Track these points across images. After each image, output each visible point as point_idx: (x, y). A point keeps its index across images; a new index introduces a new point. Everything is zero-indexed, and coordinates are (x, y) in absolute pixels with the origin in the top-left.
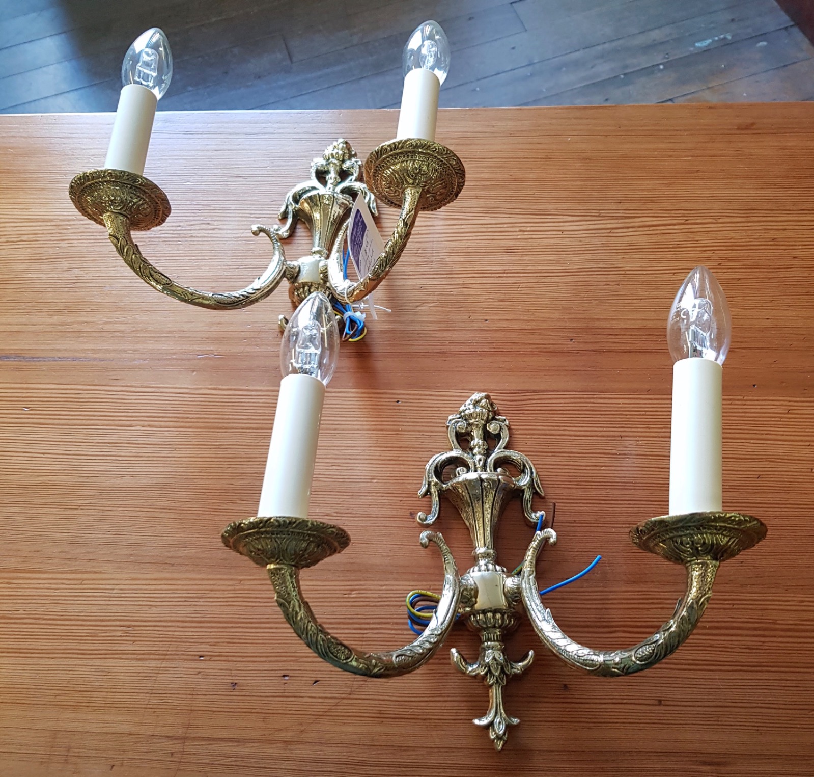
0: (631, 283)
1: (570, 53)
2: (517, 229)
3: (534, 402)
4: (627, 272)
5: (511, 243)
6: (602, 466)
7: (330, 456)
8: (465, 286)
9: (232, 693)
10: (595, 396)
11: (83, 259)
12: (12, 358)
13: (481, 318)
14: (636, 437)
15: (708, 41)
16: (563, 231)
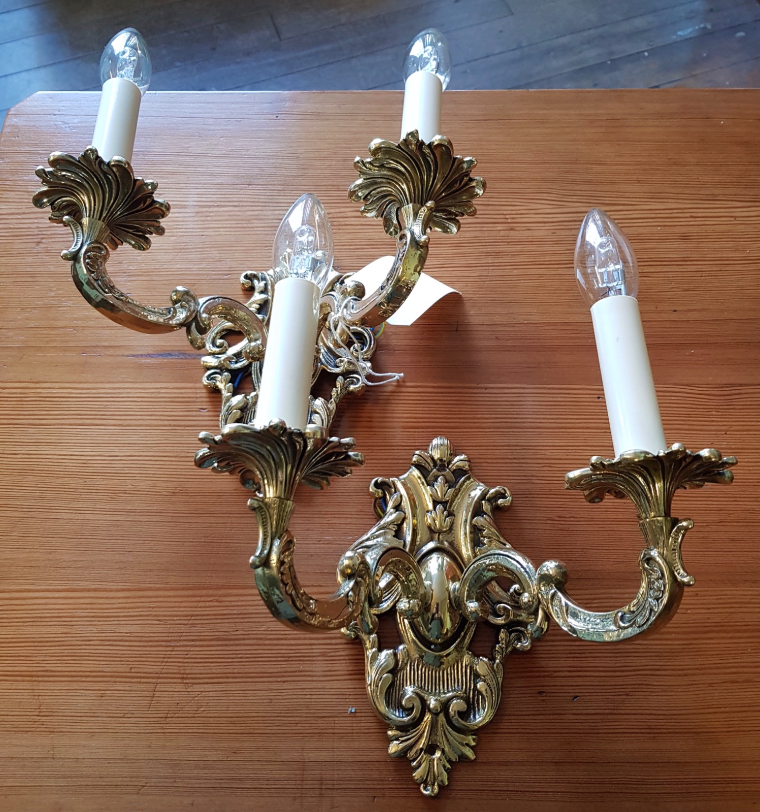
1: (558, 37)
2: (688, 215)
5: (684, 230)
11: (233, 248)
12: (175, 355)
15: (690, 30)
16: (735, 217)
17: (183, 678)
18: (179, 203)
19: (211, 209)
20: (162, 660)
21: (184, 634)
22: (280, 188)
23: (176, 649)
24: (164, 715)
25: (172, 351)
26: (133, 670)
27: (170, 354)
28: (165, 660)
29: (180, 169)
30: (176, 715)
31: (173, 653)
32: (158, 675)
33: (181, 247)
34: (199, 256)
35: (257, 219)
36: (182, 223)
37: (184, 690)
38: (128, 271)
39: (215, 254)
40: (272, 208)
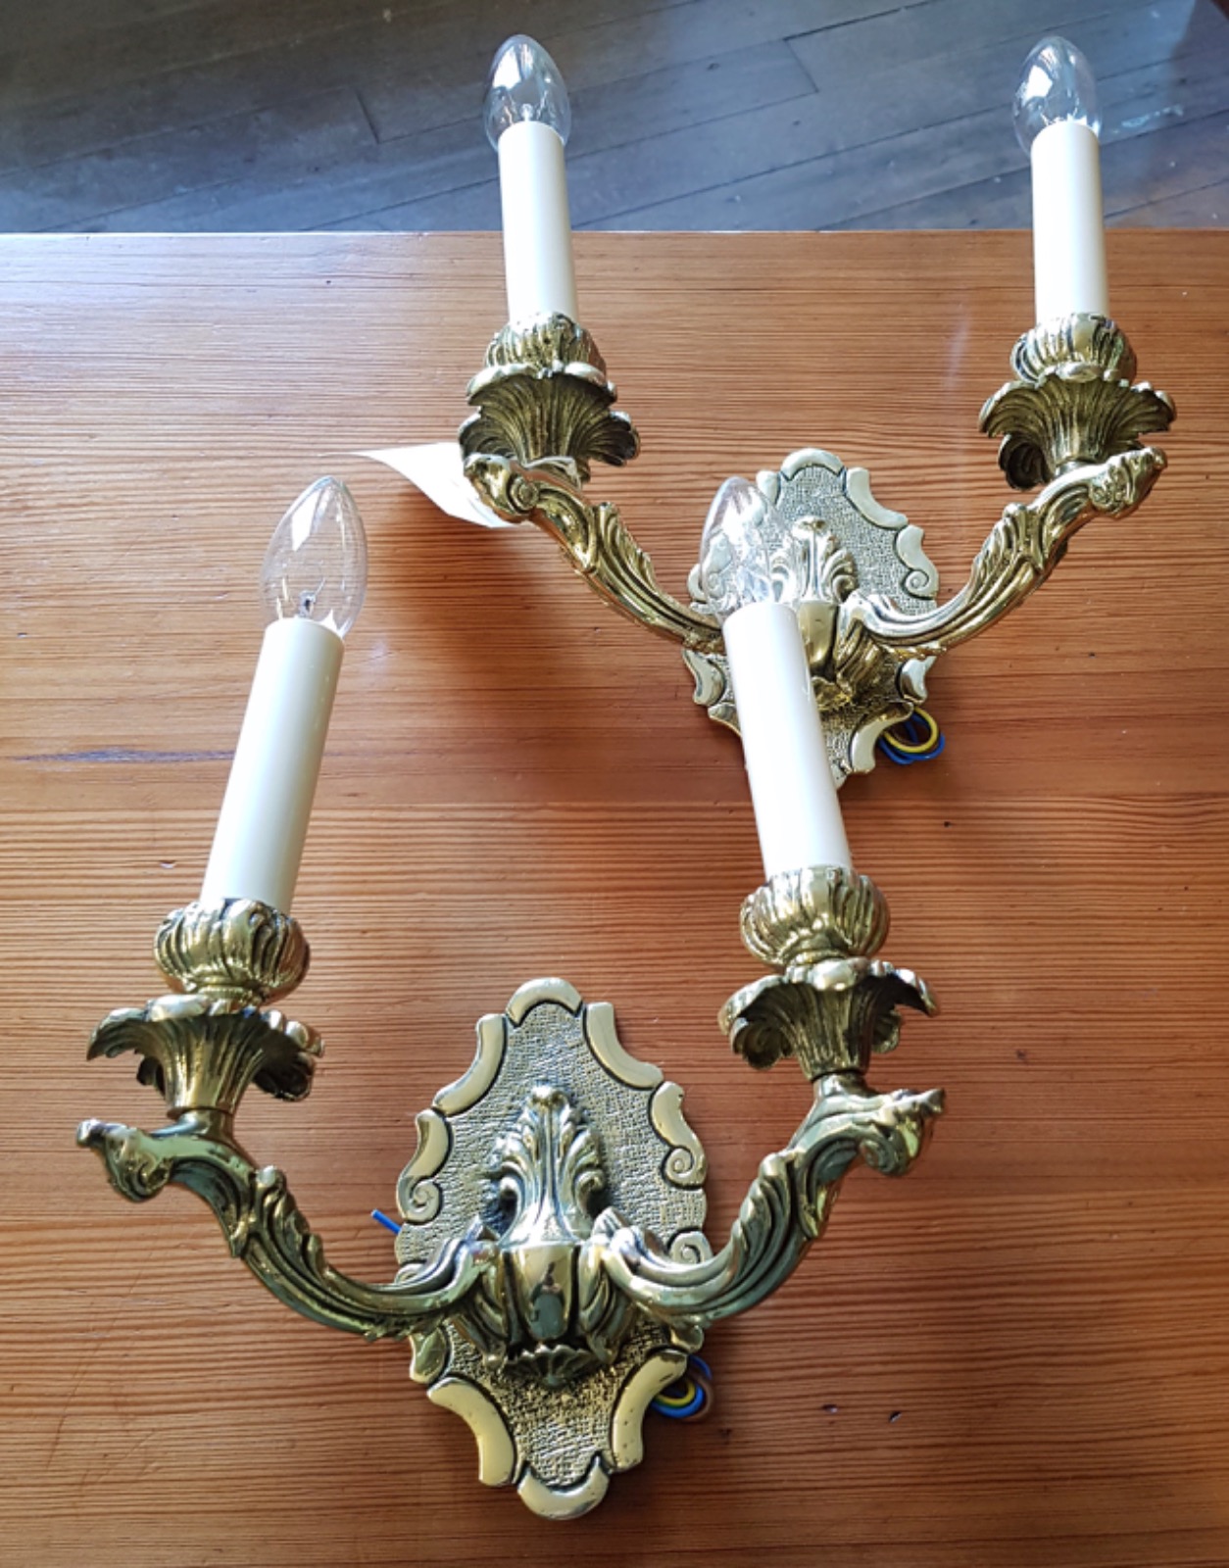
1: (901, 134)
13: (1081, 649)
15: (1144, 119)
17: (116, 1404)
18: (128, 453)
19: (193, 465)
20: (75, 1368)
21: (121, 1315)
22: (332, 421)
23: (104, 1345)
24: (78, 1479)
25: (108, 746)
26: (16, 1390)
27: (103, 754)
28: (83, 1368)
29: (132, 385)
30: (102, 1479)
31: (98, 1353)
32: (65, 1400)
33: (129, 540)
34: (167, 556)
35: (283, 484)
36: (134, 492)
37: (120, 1427)
38: (22, 589)
39: (198, 553)
40: (314, 461)
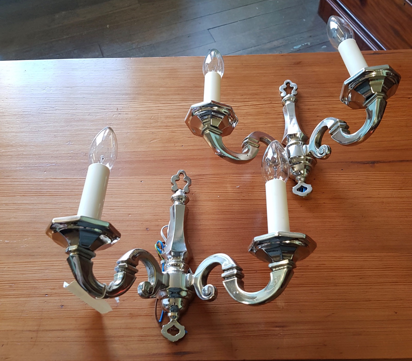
0: (247, 129)
1: (236, 52)
3: (204, 179)
4: (245, 124)
6: (233, 205)
7: (109, 206)
8: (173, 132)
9: (61, 310)
10: (230, 176)
13: (180, 145)
14: (248, 192)
15: (300, 46)
